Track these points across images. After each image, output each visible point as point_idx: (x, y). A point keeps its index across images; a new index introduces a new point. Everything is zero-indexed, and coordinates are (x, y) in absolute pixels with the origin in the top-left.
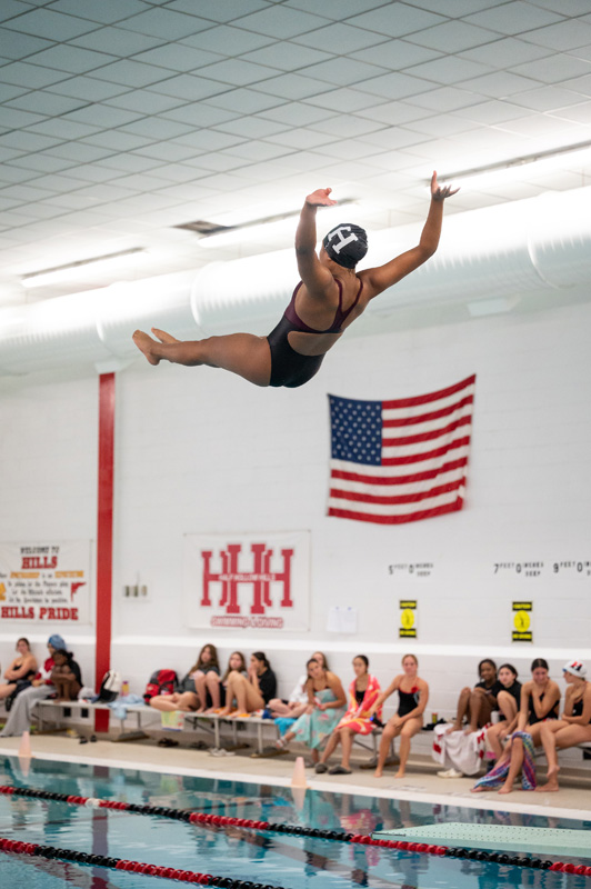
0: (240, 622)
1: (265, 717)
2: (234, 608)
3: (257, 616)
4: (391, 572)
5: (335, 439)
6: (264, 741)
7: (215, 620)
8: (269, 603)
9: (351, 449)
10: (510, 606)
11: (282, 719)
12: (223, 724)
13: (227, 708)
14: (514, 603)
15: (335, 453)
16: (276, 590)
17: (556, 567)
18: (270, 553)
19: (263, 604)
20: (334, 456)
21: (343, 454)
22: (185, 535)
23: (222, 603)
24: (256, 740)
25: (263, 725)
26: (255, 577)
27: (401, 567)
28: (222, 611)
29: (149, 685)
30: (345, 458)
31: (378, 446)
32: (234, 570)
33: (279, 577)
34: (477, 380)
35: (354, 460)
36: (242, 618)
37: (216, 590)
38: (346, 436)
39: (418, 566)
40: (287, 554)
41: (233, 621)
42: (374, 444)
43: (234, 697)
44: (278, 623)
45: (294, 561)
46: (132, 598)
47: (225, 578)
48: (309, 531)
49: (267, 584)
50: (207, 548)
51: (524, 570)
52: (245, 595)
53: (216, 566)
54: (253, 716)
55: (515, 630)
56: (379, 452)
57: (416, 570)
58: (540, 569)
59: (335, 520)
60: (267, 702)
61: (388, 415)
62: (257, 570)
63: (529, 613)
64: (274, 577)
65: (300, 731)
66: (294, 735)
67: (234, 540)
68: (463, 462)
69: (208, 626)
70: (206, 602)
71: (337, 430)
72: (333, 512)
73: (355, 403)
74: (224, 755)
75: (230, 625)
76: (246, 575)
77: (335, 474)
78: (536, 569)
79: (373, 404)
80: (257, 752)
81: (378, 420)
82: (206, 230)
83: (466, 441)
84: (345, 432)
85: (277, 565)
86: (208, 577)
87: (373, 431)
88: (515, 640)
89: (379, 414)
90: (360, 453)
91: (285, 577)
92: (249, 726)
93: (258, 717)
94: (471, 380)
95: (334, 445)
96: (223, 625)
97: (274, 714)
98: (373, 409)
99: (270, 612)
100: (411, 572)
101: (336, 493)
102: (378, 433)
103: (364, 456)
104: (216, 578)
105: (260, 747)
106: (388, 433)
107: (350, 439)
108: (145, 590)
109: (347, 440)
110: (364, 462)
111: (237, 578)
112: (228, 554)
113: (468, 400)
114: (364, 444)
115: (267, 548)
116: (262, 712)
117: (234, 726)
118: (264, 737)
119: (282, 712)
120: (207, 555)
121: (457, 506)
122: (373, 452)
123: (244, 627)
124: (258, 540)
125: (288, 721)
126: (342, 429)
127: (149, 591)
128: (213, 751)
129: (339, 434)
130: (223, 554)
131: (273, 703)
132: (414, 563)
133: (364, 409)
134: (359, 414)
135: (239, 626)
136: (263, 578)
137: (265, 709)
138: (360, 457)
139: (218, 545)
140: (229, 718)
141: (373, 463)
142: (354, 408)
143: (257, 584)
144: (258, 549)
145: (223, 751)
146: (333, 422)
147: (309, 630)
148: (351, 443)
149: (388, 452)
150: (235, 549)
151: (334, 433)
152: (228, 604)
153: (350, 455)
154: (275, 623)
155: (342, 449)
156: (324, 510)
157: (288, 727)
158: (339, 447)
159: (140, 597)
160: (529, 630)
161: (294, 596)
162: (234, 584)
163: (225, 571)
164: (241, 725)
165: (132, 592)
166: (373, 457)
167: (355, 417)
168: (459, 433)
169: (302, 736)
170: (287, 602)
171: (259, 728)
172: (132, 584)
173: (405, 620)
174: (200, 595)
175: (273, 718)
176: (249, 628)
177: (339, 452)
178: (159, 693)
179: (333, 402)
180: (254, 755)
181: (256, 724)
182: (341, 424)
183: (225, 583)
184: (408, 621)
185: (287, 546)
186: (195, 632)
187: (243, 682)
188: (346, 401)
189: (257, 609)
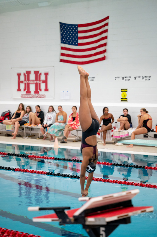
0: (31, 96)
2: (29, 92)
3: (36, 94)
5: (62, 37)
7: (22, 96)
8: (41, 90)
9: (67, 40)
10: (120, 90)
13: (29, 124)
14: (121, 89)
15: (62, 41)
17: (135, 78)
18: (41, 74)
19: (38, 90)
20: (62, 43)
21: (65, 42)
22: (11, 68)
23: (24, 90)
26: (36, 82)
28: (25, 93)
29: (1, 117)
30: (66, 43)
31: (77, 39)
33: (43, 82)
34: (110, 18)
35: (69, 44)
37: (22, 86)
40: (46, 74)
41: (28, 96)
42: (75, 39)
44: (44, 96)
45: (49, 76)
47: (25, 82)
48: (54, 67)
49: (40, 84)
50: (19, 72)
51: (125, 79)
52: (32, 88)
53: (22, 78)
55: (122, 98)
56: (77, 41)
58: (130, 78)
59: (62, 63)
61: (80, 29)
62: (36, 79)
63: (126, 92)
64: (42, 81)
67: (28, 70)
68: (105, 45)
69: (20, 98)
70: (19, 90)
71: (63, 34)
72: (62, 61)
73: (69, 25)
76: (33, 81)
77: (62, 48)
78: (129, 79)
79: (75, 25)
81: (77, 31)
83: (106, 38)
84: (65, 35)
85: (43, 78)
86: (20, 82)
87: (75, 34)
88: (122, 101)
89: (77, 29)
90: (70, 41)
91: (46, 82)
92: (34, 129)
94: (107, 18)
96: (25, 97)
98: (75, 27)
99: (40, 93)
101: (62, 55)
102: (77, 35)
103: (72, 43)
104: (22, 82)
105: (39, 136)
106: (80, 35)
107: (67, 37)
110: (72, 44)
111: (29, 82)
112: (26, 74)
113: (107, 24)
114: (72, 38)
115: (40, 72)
120: (19, 75)
121: (104, 59)
122: (75, 41)
124: (36, 70)
128: (24, 137)
130: (24, 74)
133: (72, 27)
134: (70, 29)
136: (38, 82)
139: (23, 71)
141: (75, 45)
142: (68, 27)
143: (36, 84)
144: (36, 73)
145: (27, 137)
146: (61, 31)
147: (54, 99)
149: (80, 41)
150: (29, 73)
151: (61, 35)
152: (26, 90)
155: (65, 40)
156: (59, 60)
158: (63, 39)
160: (126, 98)
161: (49, 87)
162: (29, 84)
164: (32, 129)
166: (75, 43)
167: (69, 30)
168: (104, 35)
170: (46, 90)
174: (17, 88)
176: (34, 98)
178: (5, 119)
179: (61, 25)
180: (38, 138)
182: (64, 32)
183: (25, 84)
185: (46, 72)
186: (15, 100)
188: (66, 24)
189: (36, 92)
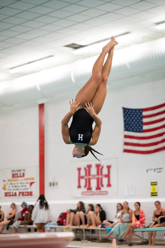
0: (92, 193)
1: (102, 227)
2: (90, 188)
3: (98, 191)
4: (147, 172)
5: (125, 124)
6: (101, 237)
7: (83, 193)
8: (102, 186)
9: (131, 127)
11: (108, 228)
12: (86, 231)
13: (88, 225)
15: (126, 129)
16: (105, 181)
18: (102, 167)
19: (100, 186)
20: (125, 130)
21: (128, 129)
22: (71, 162)
23: (85, 187)
24: (98, 237)
25: (101, 230)
26: (97, 177)
27: (151, 170)
28: (85, 190)
29: (59, 218)
30: (129, 131)
31: (141, 125)
32: (89, 174)
33: (106, 176)
35: (133, 131)
36: (92, 192)
37: (83, 182)
38: (130, 122)
39: (157, 169)
40: (109, 167)
41: (89, 193)
43: (90, 220)
44: (106, 193)
45: (111, 170)
46: (52, 187)
47: (86, 177)
48: (117, 158)
49: (101, 179)
50: (79, 167)
52: (94, 183)
53: (83, 173)
54: (97, 227)
56: (142, 127)
57: (157, 171)
59: (126, 154)
60: (102, 222)
61: (145, 113)
62: (98, 174)
64: (104, 176)
65: (115, 231)
66: (112, 233)
69: (80, 195)
70: (79, 187)
71: (126, 120)
72: (126, 151)
73: (132, 110)
74: (87, 242)
75: (88, 195)
76: (94, 176)
77: (126, 137)
79: (139, 110)
80: (99, 241)
81: (141, 116)
82: (76, 47)
85: (105, 172)
86: (80, 178)
87: (139, 120)
89: (141, 113)
90: (135, 128)
91: (108, 176)
92: (96, 232)
93: (99, 227)
95: (125, 126)
96: (86, 195)
97: (105, 226)
98: (139, 112)
99: (103, 189)
100: (155, 171)
101: (126, 144)
102: (141, 120)
104: (83, 177)
105: (100, 239)
106: (145, 120)
107: (131, 123)
108: (57, 183)
109: (130, 124)
110: (136, 131)
111: (90, 177)
112: (87, 169)
114: (136, 125)
115: (102, 165)
116: (100, 226)
117: (91, 232)
118: (101, 235)
119: (108, 225)
120: (79, 169)
122: (140, 128)
123: (93, 195)
124: (98, 163)
125: (110, 228)
126: (128, 120)
127: (58, 184)
128: (83, 241)
129: (127, 122)
130: (85, 169)
131: (105, 222)
132: (156, 168)
133: (136, 112)
134: (134, 113)
135: (91, 195)
136: (100, 176)
137: (102, 224)
138: (135, 130)
139: (83, 166)
140: (88, 228)
141: (140, 132)
142: (132, 112)
143: (98, 179)
144: (98, 166)
145: (86, 241)
146: (124, 117)
147: (117, 195)
148: (131, 125)
149: (145, 127)
150: (89, 167)
151: (125, 121)
152: (87, 187)
153: (131, 129)
154: (105, 193)
155: (128, 127)
156: (122, 150)
157: (110, 230)
158: (127, 126)
159: (55, 186)
161: (112, 182)
162: (89, 179)
163: (86, 175)
164: (93, 231)
165: (52, 184)
166: (140, 130)
167: (132, 115)
169: (115, 233)
170: (109, 185)
171: (100, 232)
172: (52, 181)
173: (153, 189)
174: (77, 184)
175: (104, 227)
176: (95, 196)
177: (127, 128)
179: (124, 110)
180: (98, 242)
181: (98, 230)
182: (127, 118)
183: (86, 179)
184: (154, 190)
185: (109, 164)
186: (75, 198)
187: (93, 215)
188: (129, 109)
189: (98, 188)
